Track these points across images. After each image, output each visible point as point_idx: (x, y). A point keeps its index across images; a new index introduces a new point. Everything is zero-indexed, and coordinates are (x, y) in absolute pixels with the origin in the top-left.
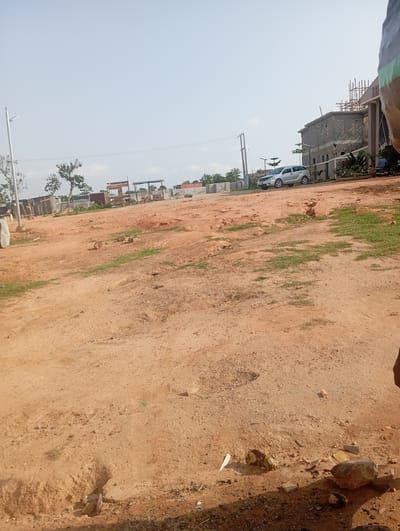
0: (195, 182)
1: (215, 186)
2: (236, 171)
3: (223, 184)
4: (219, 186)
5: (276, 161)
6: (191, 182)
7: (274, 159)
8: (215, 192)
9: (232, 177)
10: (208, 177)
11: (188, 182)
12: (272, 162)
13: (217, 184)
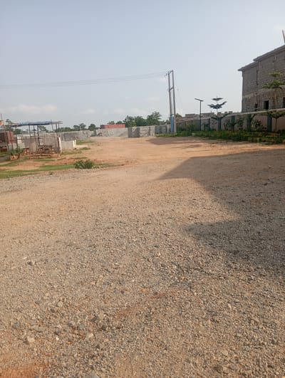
0: (119, 123)
1: (138, 130)
2: (157, 115)
3: (146, 128)
4: (143, 129)
5: (220, 102)
6: (116, 122)
7: (218, 99)
8: (139, 137)
9: (153, 120)
10: (131, 119)
11: (112, 123)
12: (215, 103)
13: (141, 128)
